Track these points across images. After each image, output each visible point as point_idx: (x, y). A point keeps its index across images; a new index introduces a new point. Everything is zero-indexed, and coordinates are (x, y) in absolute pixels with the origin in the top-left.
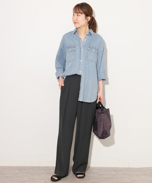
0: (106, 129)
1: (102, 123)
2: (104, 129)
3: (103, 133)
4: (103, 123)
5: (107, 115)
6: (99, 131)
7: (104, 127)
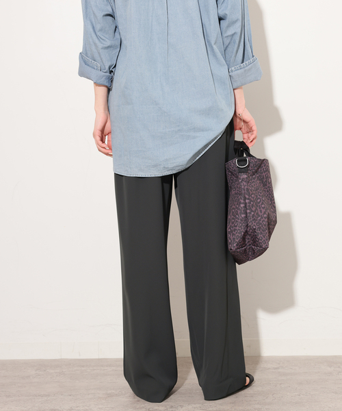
0: (253, 225)
1: (242, 205)
2: (247, 226)
3: (244, 238)
4: (246, 204)
5: (261, 179)
6: (232, 231)
7: (246, 217)
